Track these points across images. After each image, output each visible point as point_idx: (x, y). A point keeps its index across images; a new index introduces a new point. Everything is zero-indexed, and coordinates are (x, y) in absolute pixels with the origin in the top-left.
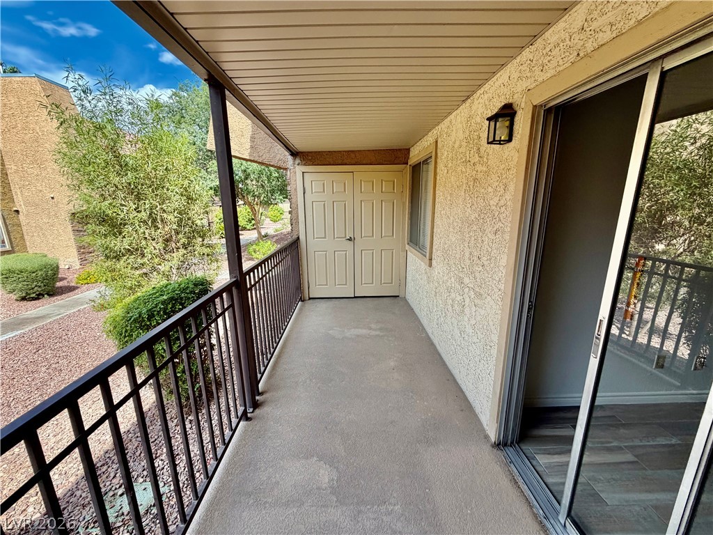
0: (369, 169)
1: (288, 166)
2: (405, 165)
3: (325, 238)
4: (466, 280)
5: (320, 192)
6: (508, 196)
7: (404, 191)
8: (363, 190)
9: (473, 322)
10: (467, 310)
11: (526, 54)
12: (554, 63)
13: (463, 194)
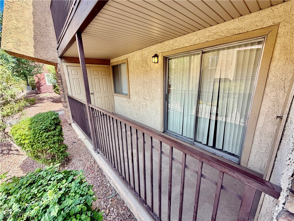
0: (96, 66)
1: (58, 62)
2: (109, 66)
3: (81, 94)
4: (147, 98)
5: (76, 75)
6: (158, 75)
7: (110, 75)
8: (95, 74)
9: (151, 108)
10: (149, 106)
11: (159, 44)
12: (167, 49)
13: (142, 75)
